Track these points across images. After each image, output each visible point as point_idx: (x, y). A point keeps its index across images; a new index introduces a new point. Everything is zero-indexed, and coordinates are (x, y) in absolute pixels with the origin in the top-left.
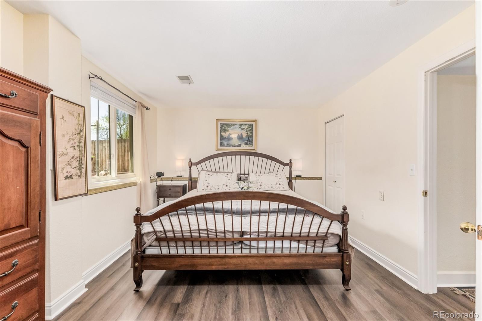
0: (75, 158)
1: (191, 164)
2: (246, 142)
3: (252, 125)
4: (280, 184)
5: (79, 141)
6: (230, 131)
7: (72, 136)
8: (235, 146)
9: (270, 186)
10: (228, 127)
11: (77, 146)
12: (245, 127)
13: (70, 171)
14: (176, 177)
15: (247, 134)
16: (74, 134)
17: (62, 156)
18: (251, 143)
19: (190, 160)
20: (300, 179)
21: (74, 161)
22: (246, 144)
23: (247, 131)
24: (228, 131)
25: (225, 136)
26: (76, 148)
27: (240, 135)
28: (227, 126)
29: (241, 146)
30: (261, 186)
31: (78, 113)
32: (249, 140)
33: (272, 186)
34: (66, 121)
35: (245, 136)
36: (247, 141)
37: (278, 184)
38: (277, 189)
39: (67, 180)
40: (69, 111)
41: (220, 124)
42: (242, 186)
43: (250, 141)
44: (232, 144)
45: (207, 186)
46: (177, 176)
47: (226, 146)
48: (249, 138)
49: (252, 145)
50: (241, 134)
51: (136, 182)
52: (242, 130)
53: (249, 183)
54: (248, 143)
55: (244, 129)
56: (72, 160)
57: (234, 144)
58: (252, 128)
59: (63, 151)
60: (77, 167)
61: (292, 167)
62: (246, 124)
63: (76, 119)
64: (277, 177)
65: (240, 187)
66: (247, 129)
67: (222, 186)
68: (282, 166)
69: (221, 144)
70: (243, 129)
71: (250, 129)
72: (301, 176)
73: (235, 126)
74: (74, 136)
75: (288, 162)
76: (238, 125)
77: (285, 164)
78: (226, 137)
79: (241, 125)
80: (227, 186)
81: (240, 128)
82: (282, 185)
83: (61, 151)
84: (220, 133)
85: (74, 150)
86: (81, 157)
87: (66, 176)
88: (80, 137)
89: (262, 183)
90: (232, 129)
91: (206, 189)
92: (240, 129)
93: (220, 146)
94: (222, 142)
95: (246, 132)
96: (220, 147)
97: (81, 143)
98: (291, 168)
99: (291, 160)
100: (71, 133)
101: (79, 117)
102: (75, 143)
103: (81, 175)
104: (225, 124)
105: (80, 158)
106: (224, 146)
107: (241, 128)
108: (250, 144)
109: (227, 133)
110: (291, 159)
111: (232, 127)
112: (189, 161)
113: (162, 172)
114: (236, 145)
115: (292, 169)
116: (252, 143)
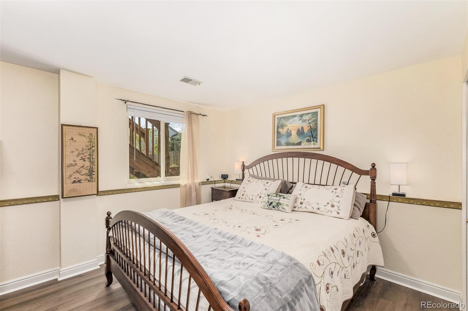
0: (84, 167)
1: (244, 167)
2: (308, 138)
3: (316, 113)
4: (333, 206)
5: (90, 154)
6: (288, 125)
7: (82, 151)
8: (294, 145)
9: (316, 207)
10: (286, 122)
11: (88, 158)
12: (306, 117)
13: (78, 177)
14: (235, 180)
15: (310, 128)
16: (84, 149)
17: (70, 166)
18: (315, 139)
19: (243, 162)
20: (400, 200)
21: (84, 170)
22: (309, 141)
23: (309, 123)
24: (286, 126)
25: (282, 133)
26: (86, 160)
27: (300, 129)
28: (285, 120)
29: (302, 144)
30: (301, 203)
31: (90, 134)
32: (312, 135)
33: (319, 206)
34: (75, 141)
35: (307, 131)
36: (310, 136)
37: (329, 205)
38: (327, 212)
39: (75, 184)
40: (79, 133)
41: (277, 118)
42: (271, 201)
43: (314, 137)
44: (291, 142)
45: (243, 195)
46: (237, 180)
47: (283, 145)
48: (313, 133)
49: (317, 142)
50: (302, 128)
51: (180, 184)
52: (303, 123)
53: (282, 197)
54: (311, 139)
55: (306, 120)
56: (81, 169)
57: (293, 142)
58: (317, 118)
59: (71, 163)
60: (87, 174)
61: (377, 177)
62: (309, 114)
63: (87, 138)
64: (334, 193)
65: (268, 202)
66: (310, 119)
67: (256, 197)
68: (356, 176)
69: (279, 144)
70: (304, 121)
71: (313, 119)
72: (404, 195)
73: (295, 118)
74: (84, 151)
75: (368, 168)
76: (298, 117)
77: (361, 173)
78: (284, 135)
79: (301, 116)
80: (260, 197)
81: (300, 119)
82: (336, 208)
83: (69, 163)
84: (277, 129)
85: (84, 161)
86: (92, 166)
87: (74, 181)
88: (91, 151)
89: (304, 199)
90: (290, 123)
91: (241, 198)
92: (300, 121)
93: (277, 146)
94: (279, 141)
95: (309, 125)
96: (276, 148)
97: (92, 155)
98: (373, 179)
99: (373, 166)
100: (81, 149)
101: (91, 136)
102: (85, 156)
103: (91, 180)
104: (282, 117)
105: (90, 167)
106: (282, 145)
107: (302, 120)
108: (313, 141)
109: (285, 129)
110: (374, 164)
111: (291, 120)
112: (242, 164)
113: (226, 175)
114: (296, 143)
115: (376, 181)
116: (317, 139)
